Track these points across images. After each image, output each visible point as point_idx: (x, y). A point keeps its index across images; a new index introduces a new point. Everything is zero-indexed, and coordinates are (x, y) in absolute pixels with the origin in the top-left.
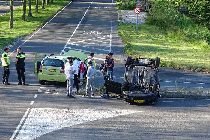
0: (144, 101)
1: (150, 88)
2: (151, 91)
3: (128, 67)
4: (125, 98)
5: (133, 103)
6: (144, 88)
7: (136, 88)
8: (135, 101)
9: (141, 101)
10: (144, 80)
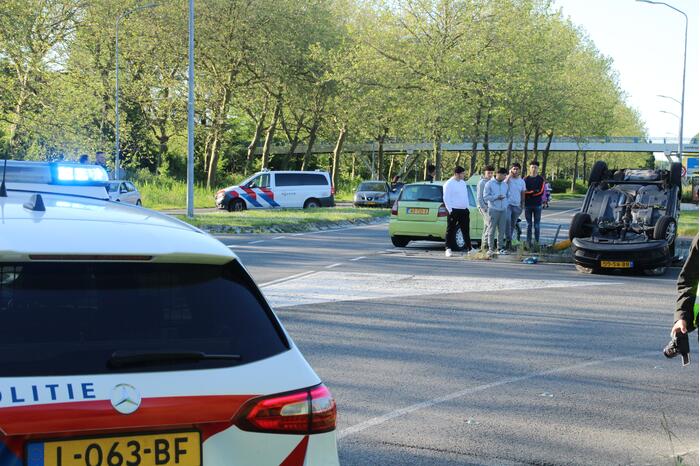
0: (629, 264)
1: (650, 232)
2: (651, 238)
3: (596, 186)
4: (577, 258)
5: (599, 271)
6: (632, 231)
7: (610, 233)
8: (604, 264)
9: (621, 263)
10: (633, 214)
